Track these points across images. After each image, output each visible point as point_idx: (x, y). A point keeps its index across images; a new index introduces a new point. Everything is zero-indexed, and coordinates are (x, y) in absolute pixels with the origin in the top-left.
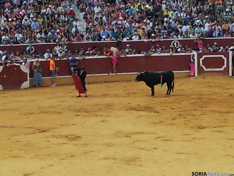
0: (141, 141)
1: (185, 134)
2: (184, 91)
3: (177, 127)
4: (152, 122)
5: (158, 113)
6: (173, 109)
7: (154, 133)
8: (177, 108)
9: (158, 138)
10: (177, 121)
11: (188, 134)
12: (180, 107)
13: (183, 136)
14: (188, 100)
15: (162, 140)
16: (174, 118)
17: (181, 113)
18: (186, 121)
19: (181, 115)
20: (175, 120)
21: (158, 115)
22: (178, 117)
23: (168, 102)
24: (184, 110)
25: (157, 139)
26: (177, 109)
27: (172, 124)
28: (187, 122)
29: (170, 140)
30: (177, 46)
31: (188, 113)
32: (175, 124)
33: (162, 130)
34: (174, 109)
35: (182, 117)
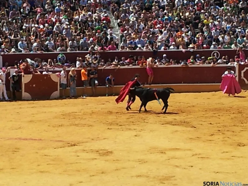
0: (176, 158)
1: (224, 152)
2: (224, 105)
3: (215, 143)
4: (188, 137)
5: (195, 129)
6: (211, 124)
7: (190, 150)
8: (216, 123)
9: (194, 155)
10: (215, 137)
11: (227, 151)
12: (218, 122)
13: (222, 153)
14: (227, 115)
15: (199, 158)
16: (212, 134)
17: (220, 129)
18: (225, 137)
19: (220, 131)
20: (213, 136)
21: (195, 130)
22: (216, 133)
23: (206, 117)
24: (224, 126)
25: (193, 157)
26: (215, 125)
27: (210, 140)
28: (226, 139)
29: (208, 158)
30: (217, 57)
31: (227, 129)
32: (213, 140)
33: (199, 147)
34: (213, 124)
35: (220, 133)
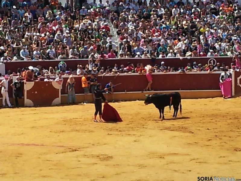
0: (175, 163)
1: (221, 157)
2: (220, 111)
3: (212, 148)
4: (186, 142)
5: (193, 134)
6: (208, 129)
7: (188, 155)
8: (213, 129)
9: (192, 160)
10: (213, 142)
11: (224, 156)
12: (215, 128)
13: (219, 158)
14: (224, 120)
15: (197, 162)
16: (209, 139)
17: (217, 134)
18: (222, 142)
19: (217, 136)
20: (210, 142)
21: (193, 135)
22: (214, 138)
23: (203, 122)
24: (220, 131)
25: (191, 161)
26: (212, 130)
27: (208, 145)
28: (223, 144)
29: (205, 162)
30: (214, 64)
31: (224, 134)
32: (210, 145)
33: (197, 152)
34: (210, 130)
35: (217, 139)
